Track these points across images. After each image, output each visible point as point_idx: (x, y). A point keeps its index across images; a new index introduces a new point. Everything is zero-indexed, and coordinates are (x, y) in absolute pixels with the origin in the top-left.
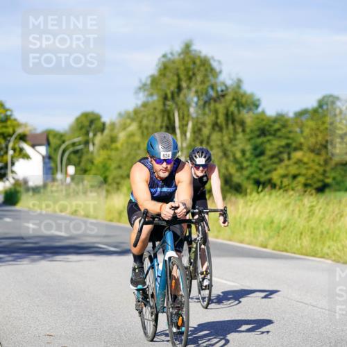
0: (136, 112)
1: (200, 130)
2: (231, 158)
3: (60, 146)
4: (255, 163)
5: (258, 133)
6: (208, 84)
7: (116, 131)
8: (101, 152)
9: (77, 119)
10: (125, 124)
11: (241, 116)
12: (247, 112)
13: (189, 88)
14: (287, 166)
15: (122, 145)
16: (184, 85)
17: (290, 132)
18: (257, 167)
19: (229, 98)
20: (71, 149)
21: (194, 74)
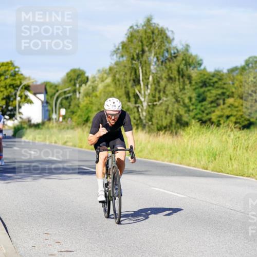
0: (111, 69)
1: (158, 82)
2: (182, 103)
3: (55, 94)
4: (199, 107)
5: (201, 85)
6: (164, 48)
7: (96, 82)
8: (85, 98)
9: (67, 74)
10: (102, 78)
11: (188, 72)
12: (193, 69)
13: (150, 51)
14: (222, 109)
15: (100, 93)
16: (146, 49)
17: (225, 84)
18: (200, 109)
19: (179, 58)
20: (63, 96)
21: (154, 41)
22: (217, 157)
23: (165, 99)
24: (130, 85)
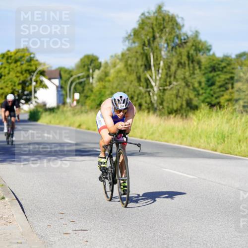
0: (123, 55)
1: (169, 67)
2: (191, 88)
3: (69, 79)
4: (208, 91)
5: (210, 70)
6: (174, 34)
7: (108, 68)
8: (98, 83)
9: (81, 60)
10: (115, 63)
11: (198, 57)
12: (202, 55)
13: (161, 37)
14: (231, 93)
15: (113, 78)
16: (157, 35)
17: (233, 69)
18: (209, 94)
19: (189, 44)
20: (77, 81)
21: (164, 28)
22: (226, 139)
23: (175, 83)
24: (141, 69)
